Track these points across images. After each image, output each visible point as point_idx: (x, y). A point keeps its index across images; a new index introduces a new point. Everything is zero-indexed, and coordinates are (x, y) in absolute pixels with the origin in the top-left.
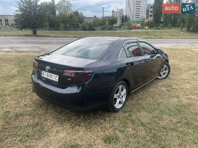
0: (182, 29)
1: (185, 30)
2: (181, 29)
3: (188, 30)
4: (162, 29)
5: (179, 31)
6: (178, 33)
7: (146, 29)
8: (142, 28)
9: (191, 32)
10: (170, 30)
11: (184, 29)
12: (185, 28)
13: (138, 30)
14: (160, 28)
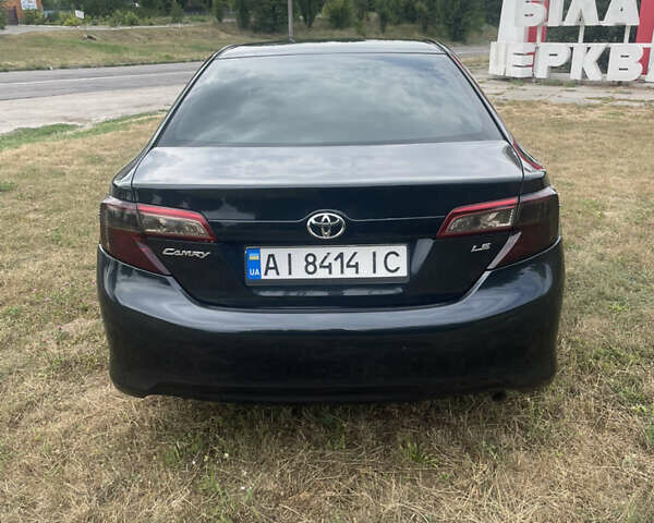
0: (220, 20)
1: (232, 23)
2: (216, 20)
3: (244, 25)
4: (140, 21)
5: (214, 29)
6: (214, 36)
7: (71, 24)
8: (51, 20)
9: (256, 30)
10: (179, 25)
11: (229, 20)
12: (231, 17)
13: (32, 28)
14: (134, 16)
